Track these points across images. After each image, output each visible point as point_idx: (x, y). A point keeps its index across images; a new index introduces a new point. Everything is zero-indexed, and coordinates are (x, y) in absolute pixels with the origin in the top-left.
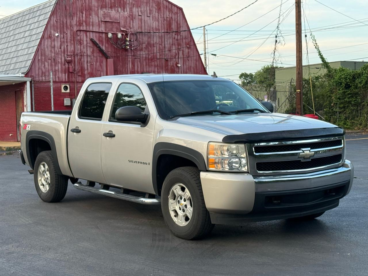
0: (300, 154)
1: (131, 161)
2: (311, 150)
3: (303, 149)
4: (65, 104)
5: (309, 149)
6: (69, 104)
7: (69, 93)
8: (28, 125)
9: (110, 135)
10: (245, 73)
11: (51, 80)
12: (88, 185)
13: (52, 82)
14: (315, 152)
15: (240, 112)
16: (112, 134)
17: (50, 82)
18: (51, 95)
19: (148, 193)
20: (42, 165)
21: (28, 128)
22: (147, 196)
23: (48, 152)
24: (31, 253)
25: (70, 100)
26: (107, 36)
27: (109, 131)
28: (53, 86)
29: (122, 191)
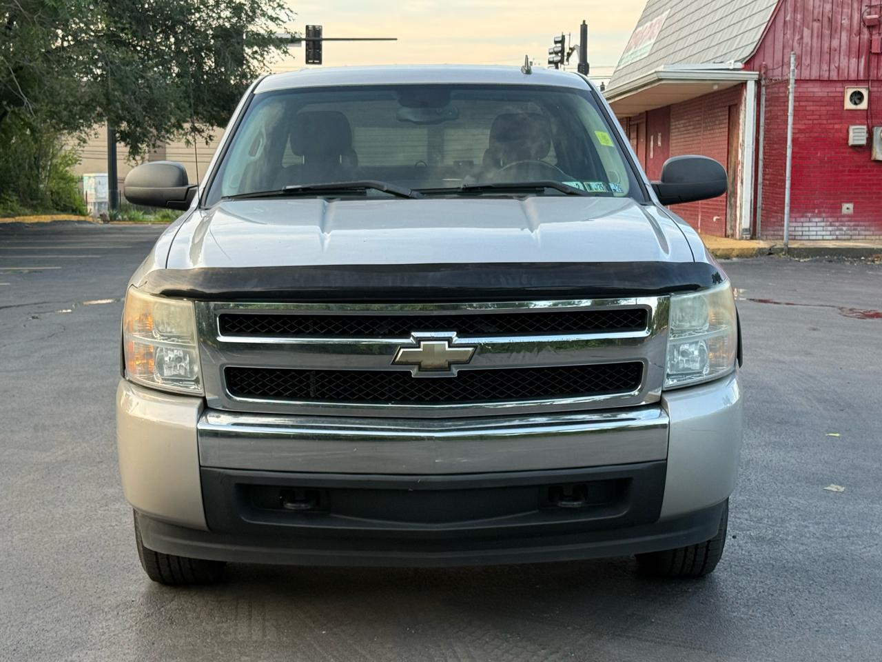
4: (852, 141)
6: (864, 142)
7: (867, 110)
11: (791, 77)
13: (792, 81)
17: (787, 81)
18: (787, 116)
25: (865, 130)
28: (795, 92)
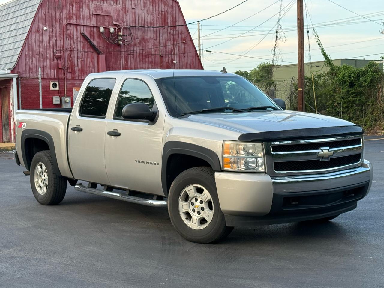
0: (319, 153)
1: (139, 161)
2: (331, 150)
3: (322, 148)
4: (54, 103)
5: (328, 148)
6: (59, 103)
7: (59, 90)
8: (24, 124)
9: (115, 134)
10: (240, 71)
11: (40, 77)
12: (90, 186)
13: (40, 78)
14: (334, 151)
15: (253, 110)
16: (117, 132)
17: (38, 78)
18: (39, 92)
19: (156, 195)
20: (39, 165)
21: (24, 126)
22: (155, 197)
23: (45, 151)
24: (35, 258)
25: (59, 98)
26: (99, 30)
27: (114, 130)
28: (42, 83)
29: (127, 193)
